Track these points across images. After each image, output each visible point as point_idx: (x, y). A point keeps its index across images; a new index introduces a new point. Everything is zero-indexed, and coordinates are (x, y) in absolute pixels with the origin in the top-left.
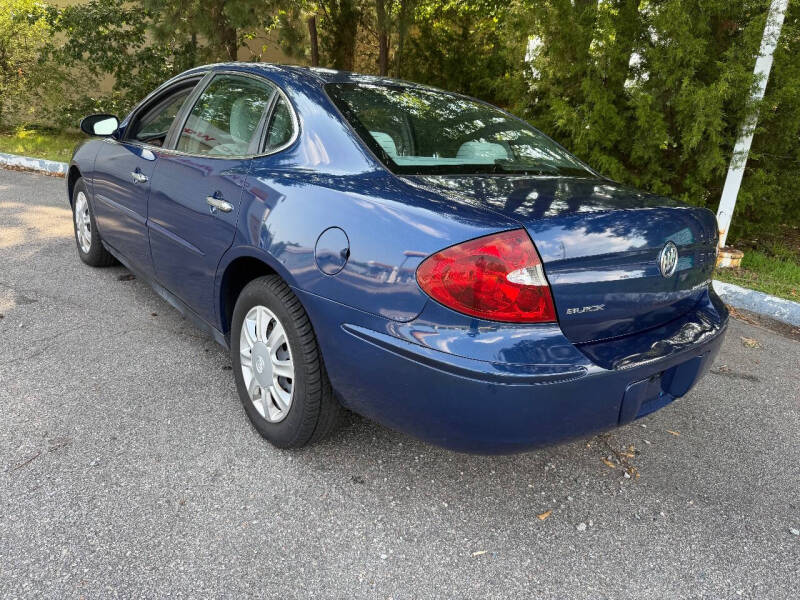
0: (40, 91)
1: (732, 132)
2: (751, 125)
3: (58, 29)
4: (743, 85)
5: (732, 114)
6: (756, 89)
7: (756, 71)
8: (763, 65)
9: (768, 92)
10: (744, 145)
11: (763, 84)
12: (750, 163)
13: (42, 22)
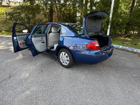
0: (5, 25)
1: (108, 25)
2: (110, 24)
3: (8, 15)
4: (108, 19)
5: (108, 23)
6: (110, 19)
7: (110, 17)
8: (111, 16)
9: (112, 19)
10: (109, 26)
11: (111, 19)
12: (110, 28)
13: (5, 15)
